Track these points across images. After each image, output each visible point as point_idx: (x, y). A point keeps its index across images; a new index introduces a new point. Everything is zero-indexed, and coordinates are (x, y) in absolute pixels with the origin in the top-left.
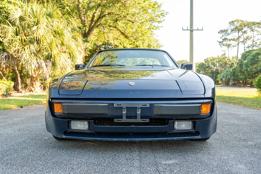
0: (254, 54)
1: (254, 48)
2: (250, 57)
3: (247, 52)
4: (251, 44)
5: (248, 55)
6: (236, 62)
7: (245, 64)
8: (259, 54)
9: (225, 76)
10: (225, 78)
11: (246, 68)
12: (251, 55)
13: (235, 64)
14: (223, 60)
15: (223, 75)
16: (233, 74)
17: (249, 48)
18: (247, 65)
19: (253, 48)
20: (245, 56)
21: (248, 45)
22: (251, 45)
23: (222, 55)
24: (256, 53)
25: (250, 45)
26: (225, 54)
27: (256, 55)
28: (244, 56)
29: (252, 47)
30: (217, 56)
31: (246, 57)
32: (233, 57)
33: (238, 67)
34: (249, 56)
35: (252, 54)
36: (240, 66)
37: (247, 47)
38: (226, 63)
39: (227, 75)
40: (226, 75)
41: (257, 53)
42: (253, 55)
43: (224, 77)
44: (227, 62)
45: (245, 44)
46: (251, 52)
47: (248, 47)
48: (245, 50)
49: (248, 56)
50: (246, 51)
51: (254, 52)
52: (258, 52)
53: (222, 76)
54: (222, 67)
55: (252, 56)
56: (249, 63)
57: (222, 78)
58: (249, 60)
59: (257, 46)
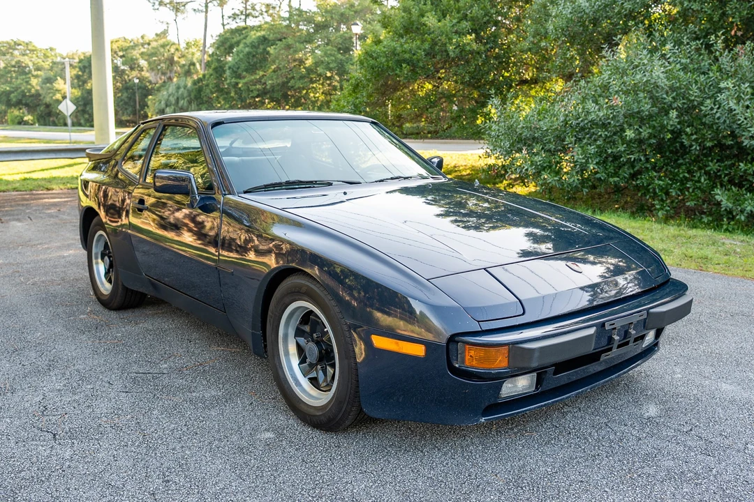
0: (255, 41)
1: (251, 22)
2: (245, 47)
3: (233, 32)
4: (242, 9)
5: (238, 43)
6: (201, 61)
7: (230, 68)
8: (266, 41)
9: (173, 100)
10: (173, 107)
11: (233, 80)
12: (244, 41)
13: (198, 66)
14: (162, 50)
15: (166, 97)
16: (195, 96)
17: (235, 18)
18: (235, 72)
19: (247, 19)
20: (228, 44)
21: (233, 12)
22: (242, 12)
23: (157, 35)
24: (259, 37)
25: (238, 12)
26: (165, 33)
27: (259, 45)
28: (226, 43)
29: (243, 17)
30: (139, 37)
31: (231, 47)
32: (187, 44)
33: (211, 75)
34: (241, 45)
35: (248, 41)
36: (217, 72)
37: (229, 17)
38: (171, 62)
39: (178, 98)
40: (175, 97)
41: (264, 37)
42: (251, 43)
43: (169, 104)
44: (176, 59)
45: (225, 7)
46: (244, 32)
47: (234, 16)
48: (223, 25)
49: (238, 46)
50: (227, 27)
51: (255, 34)
52: (266, 36)
53: (163, 102)
54: (160, 73)
55: (248, 46)
56: (243, 66)
57: (162, 108)
58: (241, 56)
59: (256, 17)
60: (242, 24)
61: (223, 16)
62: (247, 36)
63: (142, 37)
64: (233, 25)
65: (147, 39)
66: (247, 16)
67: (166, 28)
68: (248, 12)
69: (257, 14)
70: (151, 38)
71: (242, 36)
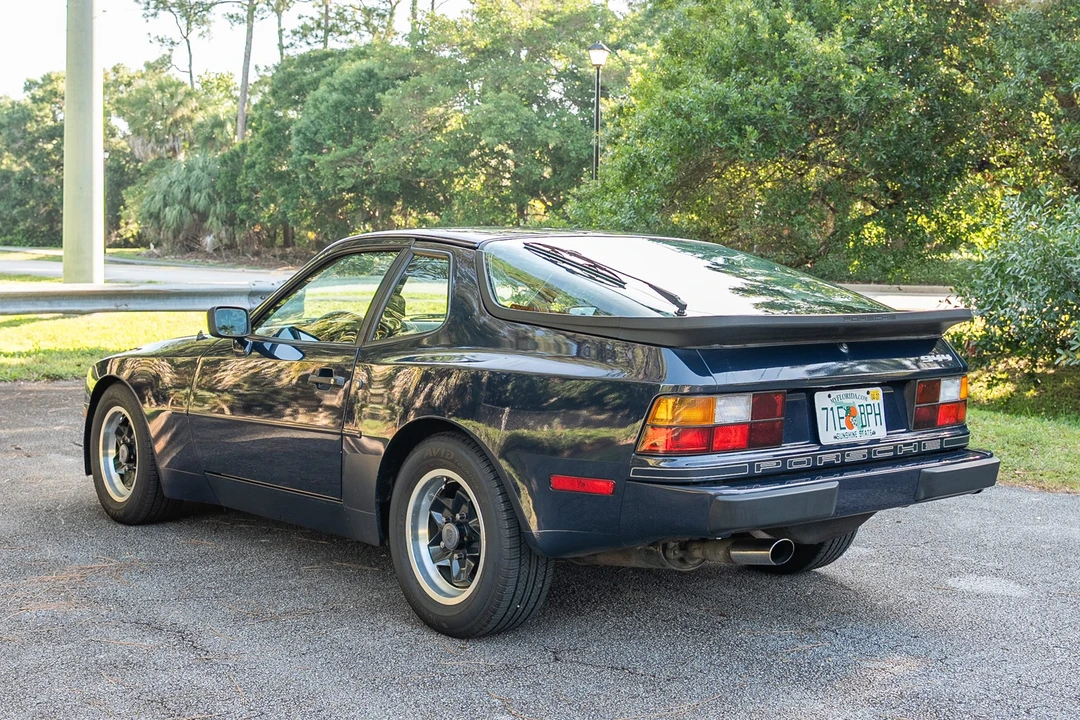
0: (351, 80)
1: (336, 44)
2: (330, 92)
3: (306, 61)
4: (317, 16)
5: (315, 84)
6: (236, 117)
7: (297, 132)
8: (375, 80)
11: (305, 156)
12: (328, 79)
13: (230, 128)
17: (305, 35)
19: (329, 38)
20: (294, 86)
21: (301, 23)
22: (318, 24)
23: (148, 66)
24: (358, 73)
25: (310, 23)
26: (164, 62)
27: (358, 86)
28: (291, 85)
29: (321, 33)
31: (302, 91)
32: (204, 84)
33: (258, 146)
34: (322, 88)
35: (337, 79)
36: (270, 141)
37: (295, 33)
41: (368, 71)
42: (341, 84)
44: (186, 112)
45: (284, 13)
46: (325, 62)
47: (304, 32)
48: (281, 47)
49: (316, 89)
50: (290, 52)
51: (349, 67)
55: (336, 90)
56: (325, 129)
58: (323, 109)
59: (347, 33)
60: (320, 46)
61: (280, 32)
62: (332, 72)
63: (116, 70)
64: (302, 49)
65: (124, 76)
66: (328, 31)
67: (168, 53)
68: (330, 22)
69: (347, 28)
70: (132, 72)
71: (324, 70)
